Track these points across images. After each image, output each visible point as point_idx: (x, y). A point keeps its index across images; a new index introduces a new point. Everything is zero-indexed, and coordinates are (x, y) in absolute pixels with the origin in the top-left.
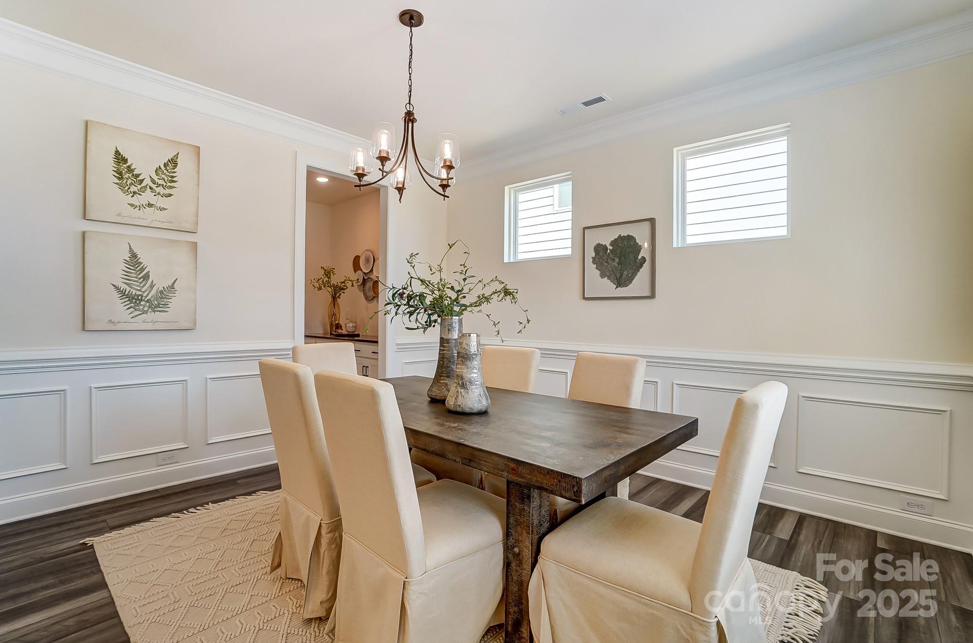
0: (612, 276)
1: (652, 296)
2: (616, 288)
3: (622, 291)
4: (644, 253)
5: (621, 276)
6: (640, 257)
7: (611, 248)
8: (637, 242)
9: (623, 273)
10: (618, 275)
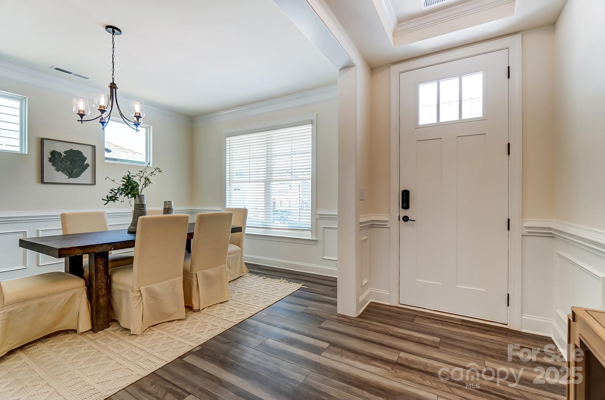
0: (65, 171)
1: (94, 184)
2: (69, 178)
3: (72, 180)
4: (88, 161)
5: (72, 172)
6: (85, 163)
7: (65, 155)
8: (84, 155)
9: (73, 170)
10: (70, 172)
